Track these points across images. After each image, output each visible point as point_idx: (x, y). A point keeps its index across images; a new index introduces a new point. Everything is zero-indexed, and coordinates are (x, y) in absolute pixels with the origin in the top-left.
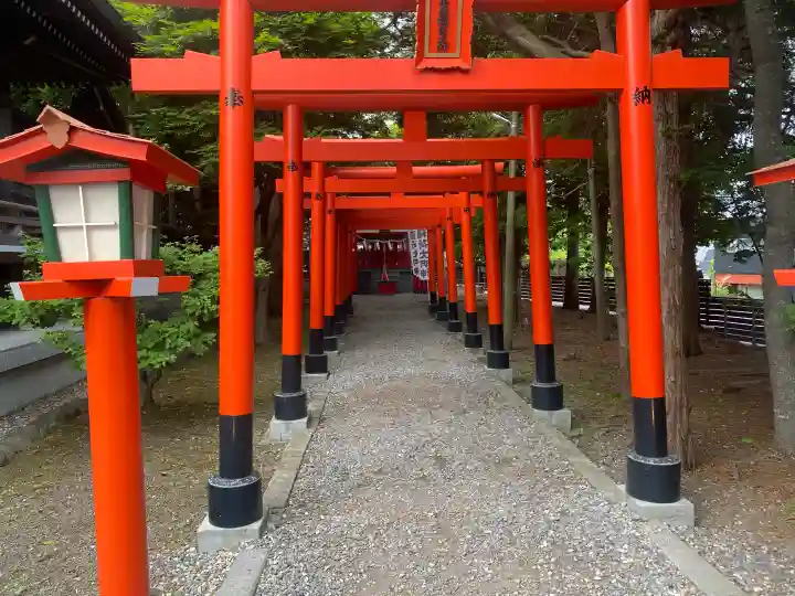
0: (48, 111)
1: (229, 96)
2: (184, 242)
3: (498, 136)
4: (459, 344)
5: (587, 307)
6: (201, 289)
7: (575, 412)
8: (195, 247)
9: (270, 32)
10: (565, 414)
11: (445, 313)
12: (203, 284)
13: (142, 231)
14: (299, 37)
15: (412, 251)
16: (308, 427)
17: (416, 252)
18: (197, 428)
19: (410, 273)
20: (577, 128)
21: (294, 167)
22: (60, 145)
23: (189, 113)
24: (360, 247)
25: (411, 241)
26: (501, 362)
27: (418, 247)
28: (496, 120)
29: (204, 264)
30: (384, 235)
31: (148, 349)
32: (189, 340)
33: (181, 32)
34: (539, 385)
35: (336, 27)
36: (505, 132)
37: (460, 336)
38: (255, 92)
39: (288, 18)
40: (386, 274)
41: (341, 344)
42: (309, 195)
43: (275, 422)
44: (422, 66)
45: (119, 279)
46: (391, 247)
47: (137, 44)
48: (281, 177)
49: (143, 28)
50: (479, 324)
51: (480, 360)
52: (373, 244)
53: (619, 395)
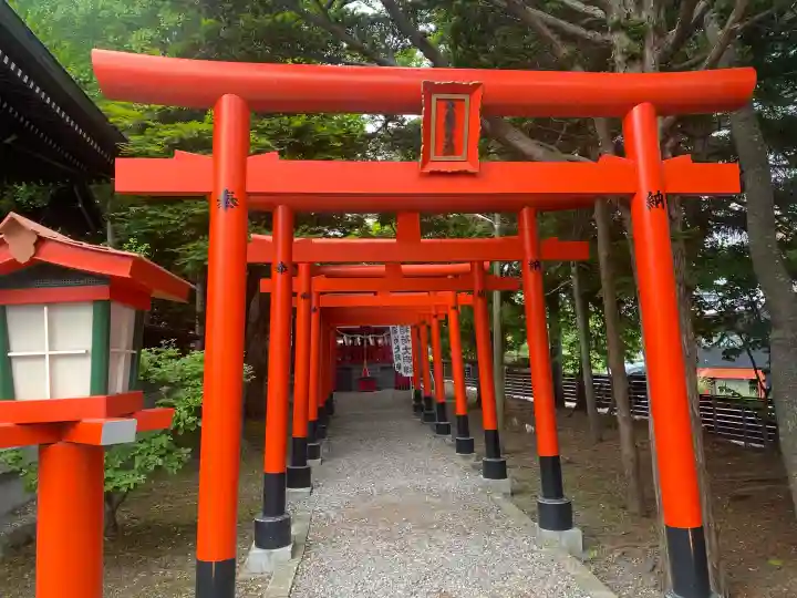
0: (13, 219)
1: (222, 196)
2: (160, 346)
3: (480, 235)
4: (449, 448)
5: (573, 405)
6: (177, 399)
7: (584, 529)
8: (172, 351)
9: (257, 134)
10: (575, 534)
11: (432, 413)
12: (181, 393)
13: (119, 357)
14: (287, 140)
15: (394, 346)
16: (293, 557)
17: (398, 348)
18: (166, 559)
19: (392, 368)
20: (563, 230)
21: (284, 269)
22: (23, 258)
23: (171, 212)
24: (340, 342)
25: (392, 336)
26: (496, 471)
27: (401, 344)
28: (478, 220)
29: (182, 370)
30: (365, 330)
31: (116, 469)
32: (161, 456)
33: (167, 133)
34: (546, 502)
35: (323, 130)
36: (487, 233)
37: (449, 439)
38: (250, 194)
39: (275, 121)
40: (367, 369)
41: (323, 450)
42: (295, 294)
43: (255, 551)
44: (428, 169)
45: (85, 421)
46: (371, 342)
47: (121, 145)
48: (269, 276)
49: (127, 128)
50: (471, 428)
51: (474, 467)
52: (353, 339)
53: (624, 508)
